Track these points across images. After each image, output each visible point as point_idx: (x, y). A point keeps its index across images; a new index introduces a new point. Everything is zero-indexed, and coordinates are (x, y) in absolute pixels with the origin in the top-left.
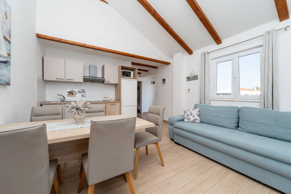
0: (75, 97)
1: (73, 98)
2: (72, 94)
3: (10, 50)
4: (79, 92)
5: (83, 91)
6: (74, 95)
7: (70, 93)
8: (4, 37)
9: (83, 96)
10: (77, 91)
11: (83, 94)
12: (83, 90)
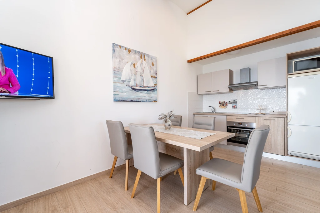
0: (226, 108)
1: (223, 109)
2: (223, 105)
3: (157, 82)
4: (230, 103)
5: (235, 102)
6: (225, 106)
7: (221, 105)
8: (152, 77)
9: (234, 107)
10: (228, 102)
11: (235, 105)
12: (234, 100)
